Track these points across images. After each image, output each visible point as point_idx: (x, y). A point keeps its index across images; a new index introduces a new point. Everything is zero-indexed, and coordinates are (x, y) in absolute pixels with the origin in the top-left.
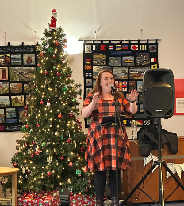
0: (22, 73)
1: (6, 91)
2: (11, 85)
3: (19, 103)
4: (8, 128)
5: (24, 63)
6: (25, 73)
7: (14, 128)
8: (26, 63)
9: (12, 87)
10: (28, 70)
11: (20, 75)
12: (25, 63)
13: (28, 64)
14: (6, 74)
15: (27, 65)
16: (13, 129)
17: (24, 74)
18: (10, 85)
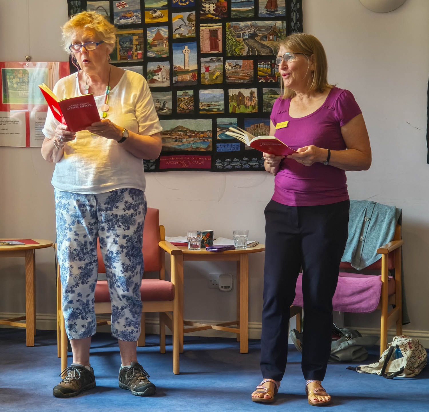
0: (253, 36)
1: (217, 77)
2: (229, 64)
3: (246, 106)
4: (218, 164)
5: (259, 12)
6: (262, 37)
7: (233, 164)
8: (265, 12)
9: (230, 68)
10: (269, 28)
11: (250, 40)
12: (262, 11)
13: (270, 14)
14: (217, 38)
15: (267, 16)
16: (229, 167)
17: (259, 37)
18: (227, 65)
